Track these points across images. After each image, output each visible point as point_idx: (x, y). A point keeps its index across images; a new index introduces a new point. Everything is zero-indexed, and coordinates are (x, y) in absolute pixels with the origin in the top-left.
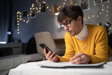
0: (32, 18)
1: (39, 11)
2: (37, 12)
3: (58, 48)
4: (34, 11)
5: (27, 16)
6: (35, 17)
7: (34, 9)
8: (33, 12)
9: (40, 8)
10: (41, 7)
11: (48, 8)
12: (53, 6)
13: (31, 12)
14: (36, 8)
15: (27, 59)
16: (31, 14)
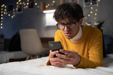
0: (18, 13)
1: (27, 7)
2: (25, 7)
3: (44, 47)
4: (21, 5)
5: (12, 10)
6: (21, 12)
7: (21, 3)
8: (20, 7)
9: (28, 4)
10: (29, 2)
11: (36, 4)
12: (42, 3)
13: (18, 6)
14: (24, 3)
15: (8, 57)
16: (17, 9)
